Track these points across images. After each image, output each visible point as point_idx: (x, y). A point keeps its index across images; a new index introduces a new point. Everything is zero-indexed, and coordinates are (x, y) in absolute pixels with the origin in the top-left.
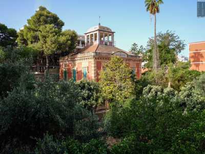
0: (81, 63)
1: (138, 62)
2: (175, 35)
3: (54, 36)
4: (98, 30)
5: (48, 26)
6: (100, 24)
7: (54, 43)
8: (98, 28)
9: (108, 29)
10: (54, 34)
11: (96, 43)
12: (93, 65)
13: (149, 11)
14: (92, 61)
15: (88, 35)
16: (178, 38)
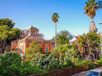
0: (20, 44)
1: (50, 44)
2: (69, 32)
3: (6, 31)
4: (30, 29)
5: (4, 26)
6: (32, 26)
7: (6, 34)
8: (30, 27)
9: (36, 28)
10: (7, 30)
11: (29, 35)
12: (25, 45)
13: (53, 21)
14: (25, 43)
15: (26, 31)
16: (70, 33)
